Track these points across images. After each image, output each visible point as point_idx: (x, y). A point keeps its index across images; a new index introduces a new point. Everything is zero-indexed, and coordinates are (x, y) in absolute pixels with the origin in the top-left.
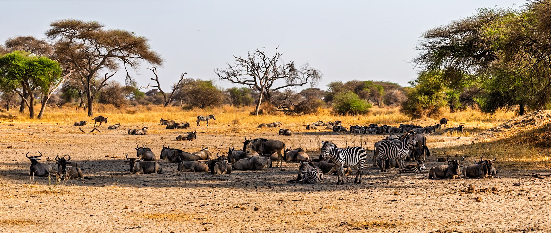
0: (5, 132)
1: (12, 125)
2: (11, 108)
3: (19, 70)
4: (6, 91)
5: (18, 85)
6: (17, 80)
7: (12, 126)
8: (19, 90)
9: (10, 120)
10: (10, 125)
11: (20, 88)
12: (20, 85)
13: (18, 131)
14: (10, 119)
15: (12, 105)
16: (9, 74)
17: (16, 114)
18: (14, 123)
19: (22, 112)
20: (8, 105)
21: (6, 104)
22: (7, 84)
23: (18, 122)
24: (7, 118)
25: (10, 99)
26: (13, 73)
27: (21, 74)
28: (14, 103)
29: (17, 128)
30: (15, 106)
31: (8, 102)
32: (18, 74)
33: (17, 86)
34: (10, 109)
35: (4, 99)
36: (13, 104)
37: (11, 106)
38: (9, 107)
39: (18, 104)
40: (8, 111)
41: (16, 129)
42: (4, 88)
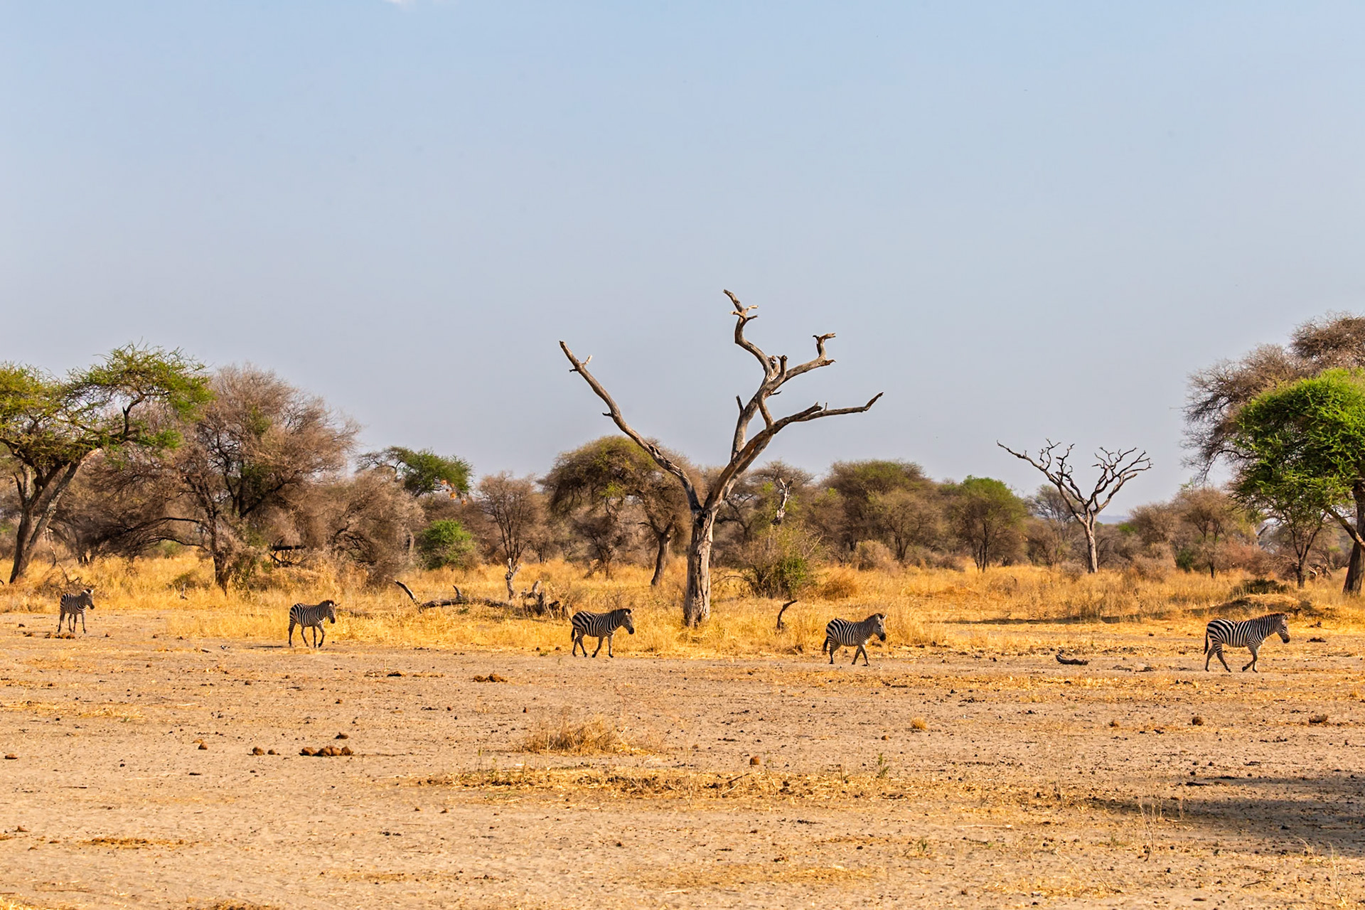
0: (1298, 666)
1: (1320, 640)
2: (1312, 578)
3: (1342, 441)
4: (1296, 517)
5: (1340, 496)
6: (1336, 477)
7: (1318, 644)
8: (1342, 512)
9: (1313, 624)
10: (1314, 640)
11: (1346, 505)
12: (1346, 494)
13: (1343, 662)
14: (1310, 618)
15: (1315, 566)
16: (1307, 455)
17: (1334, 600)
18: (1326, 632)
19: (1354, 593)
20: (1300, 569)
21: (1293, 565)
22: (1300, 493)
23: (1341, 630)
24: (1300, 615)
25: (1308, 547)
26: (1321, 450)
27: (1353, 455)
28: (1322, 560)
29: (1339, 650)
30: (1324, 571)
31: (1300, 556)
32: (1342, 454)
33: (1337, 497)
34: (1307, 583)
35: (1287, 544)
36: (1318, 562)
37: (1311, 569)
38: (1304, 573)
39: (1336, 562)
40: (1301, 591)
41: (1336, 654)
42: (1289, 504)
